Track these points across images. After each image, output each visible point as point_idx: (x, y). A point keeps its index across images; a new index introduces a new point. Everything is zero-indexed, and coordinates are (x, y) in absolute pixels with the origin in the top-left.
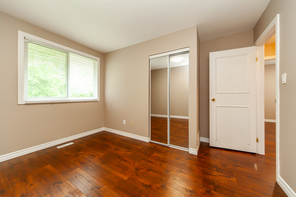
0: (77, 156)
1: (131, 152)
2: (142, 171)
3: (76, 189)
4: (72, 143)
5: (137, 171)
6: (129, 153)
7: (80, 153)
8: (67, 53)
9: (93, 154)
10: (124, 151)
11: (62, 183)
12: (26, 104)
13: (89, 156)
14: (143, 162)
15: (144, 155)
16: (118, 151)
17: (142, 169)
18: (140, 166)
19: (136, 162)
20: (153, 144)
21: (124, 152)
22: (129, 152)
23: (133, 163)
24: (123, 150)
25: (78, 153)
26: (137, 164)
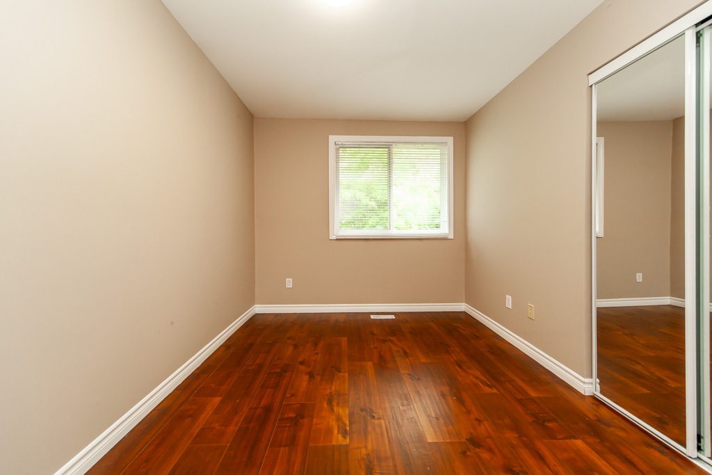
0: (384, 341)
1: (495, 391)
2: (485, 455)
3: (347, 392)
4: (393, 317)
5: (471, 446)
6: (487, 390)
7: (392, 338)
8: (388, 146)
9: (408, 351)
10: (477, 378)
11: (340, 372)
12: (337, 240)
13: (398, 351)
14: (511, 436)
15: (530, 420)
16: (463, 369)
17: (490, 450)
18: (489, 440)
19: (485, 422)
20: (604, 411)
21: (475, 380)
22: (490, 387)
23: (477, 419)
24: (478, 373)
25: (388, 338)
26: (485, 428)
